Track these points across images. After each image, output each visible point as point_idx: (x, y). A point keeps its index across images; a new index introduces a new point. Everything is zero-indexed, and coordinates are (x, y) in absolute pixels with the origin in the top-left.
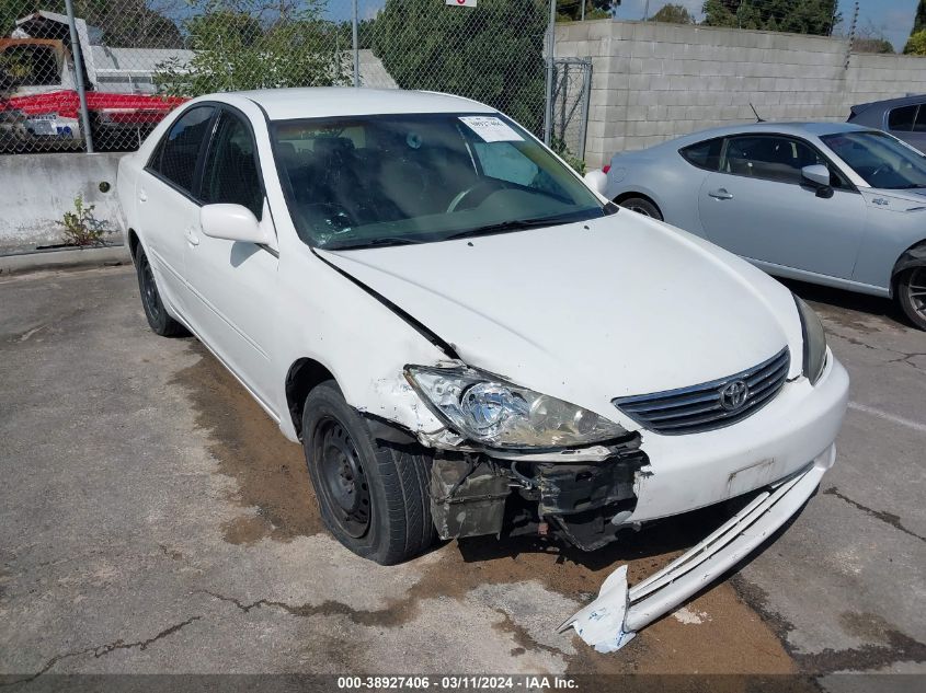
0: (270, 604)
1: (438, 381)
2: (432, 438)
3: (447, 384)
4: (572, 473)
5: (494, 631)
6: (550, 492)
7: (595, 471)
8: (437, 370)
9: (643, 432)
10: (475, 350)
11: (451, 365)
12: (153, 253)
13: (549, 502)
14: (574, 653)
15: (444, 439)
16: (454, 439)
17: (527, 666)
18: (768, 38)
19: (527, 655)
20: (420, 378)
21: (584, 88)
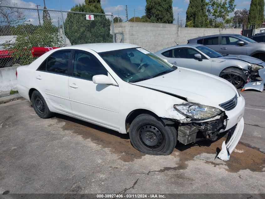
0: (152, 172)
1: (183, 107)
2: (183, 120)
3: (185, 108)
4: (214, 122)
5: (206, 164)
6: (210, 128)
7: (217, 121)
8: (183, 104)
9: (225, 111)
10: (191, 99)
11: (187, 103)
12: (46, 94)
13: (210, 130)
14: (226, 163)
15: (185, 120)
16: (189, 120)
17: (220, 168)
18: (161, 25)
19: (217, 166)
20: (178, 107)
21: (122, 40)
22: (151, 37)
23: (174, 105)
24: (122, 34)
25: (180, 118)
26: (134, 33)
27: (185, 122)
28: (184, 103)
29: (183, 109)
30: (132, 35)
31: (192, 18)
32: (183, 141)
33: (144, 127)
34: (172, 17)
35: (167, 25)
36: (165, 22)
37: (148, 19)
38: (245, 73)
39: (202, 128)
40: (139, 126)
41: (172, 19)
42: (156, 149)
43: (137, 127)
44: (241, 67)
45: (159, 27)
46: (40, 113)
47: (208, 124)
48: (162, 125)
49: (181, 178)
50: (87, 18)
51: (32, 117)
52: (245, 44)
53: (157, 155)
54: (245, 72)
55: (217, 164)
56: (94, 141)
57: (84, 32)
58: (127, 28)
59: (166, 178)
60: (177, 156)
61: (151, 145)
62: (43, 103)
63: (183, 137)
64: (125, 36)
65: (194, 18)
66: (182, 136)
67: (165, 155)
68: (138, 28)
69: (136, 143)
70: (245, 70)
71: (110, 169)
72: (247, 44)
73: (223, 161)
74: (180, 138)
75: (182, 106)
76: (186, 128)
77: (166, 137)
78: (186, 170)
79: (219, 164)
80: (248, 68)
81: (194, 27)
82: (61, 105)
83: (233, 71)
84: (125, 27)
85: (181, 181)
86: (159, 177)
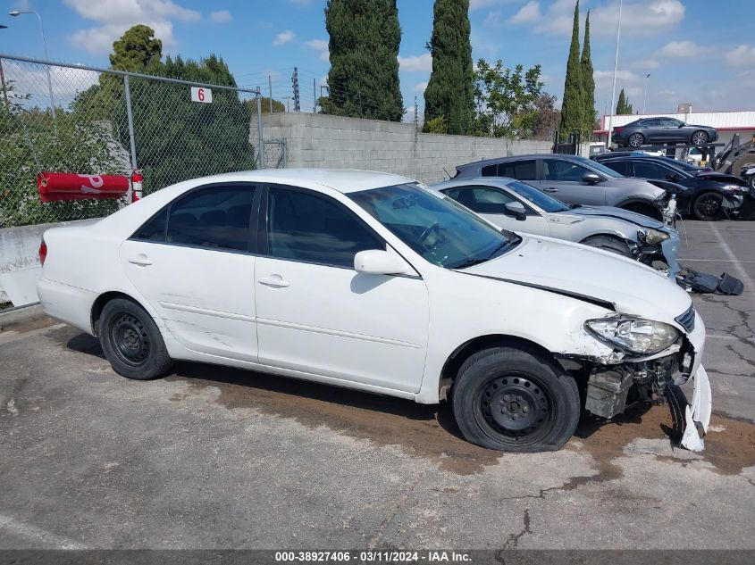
0: (548, 490)
1: (605, 326)
2: (608, 359)
3: (609, 327)
5: (661, 462)
6: (661, 374)
8: (606, 319)
9: (687, 332)
11: (613, 315)
12: (164, 306)
13: (661, 380)
14: (703, 458)
15: (611, 358)
16: (620, 355)
17: (698, 469)
18: (378, 124)
19: (689, 465)
20: (594, 326)
21: (281, 159)
22: (354, 156)
23: (587, 321)
24: (282, 143)
25: (602, 352)
26: (315, 143)
27: (611, 362)
28: (609, 316)
29: (606, 331)
30: (310, 148)
31: (440, 110)
32: (603, 410)
33: (499, 383)
34: (400, 104)
35: (390, 125)
36: (382, 118)
37: (335, 108)
38: (633, 250)
39: (641, 376)
40: (484, 379)
41: (401, 109)
42: (529, 437)
43: (478, 383)
44: (624, 236)
45: (373, 130)
46: (129, 364)
47: (658, 364)
48: (552, 373)
49: (626, 498)
50: (195, 97)
51: (97, 378)
52: (601, 180)
53: (533, 452)
54: (631, 247)
55: (686, 461)
56: (343, 431)
57: (180, 134)
58: (297, 130)
59: (590, 500)
60: (582, 449)
61: (517, 429)
62: (144, 335)
63: (603, 399)
64: (291, 151)
65: (447, 110)
66: (599, 397)
67: (553, 450)
68: (323, 129)
69: (472, 427)
70: (631, 242)
71: (437, 495)
72: (606, 180)
73: (694, 451)
74: (593, 405)
75: (604, 324)
76: (609, 378)
77: (561, 403)
78: (625, 480)
79: (689, 461)
80: (639, 239)
81: (449, 132)
82: (219, 336)
83: (605, 244)
84: (291, 126)
85: (629, 504)
86: (572, 500)
